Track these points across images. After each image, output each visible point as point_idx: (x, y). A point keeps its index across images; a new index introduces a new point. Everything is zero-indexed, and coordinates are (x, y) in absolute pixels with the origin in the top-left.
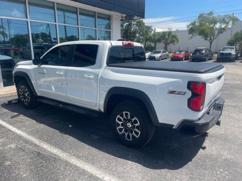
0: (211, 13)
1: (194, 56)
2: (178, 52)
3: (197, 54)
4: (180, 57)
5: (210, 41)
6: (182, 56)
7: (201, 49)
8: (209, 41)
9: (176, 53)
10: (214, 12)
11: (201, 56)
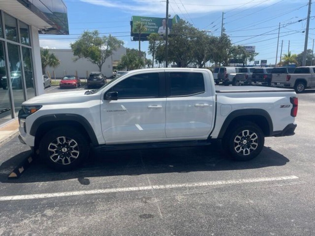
0: (96, 33)
1: (91, 82)
2: (66, 78)
3: (94, 80)
4: (73, 84)
5: (99, 64)
6: (75, 83)
7: (96, 74)
8: (97, 64)
9: (64, 79)
10: (99, 32)
11: (100, 81)
